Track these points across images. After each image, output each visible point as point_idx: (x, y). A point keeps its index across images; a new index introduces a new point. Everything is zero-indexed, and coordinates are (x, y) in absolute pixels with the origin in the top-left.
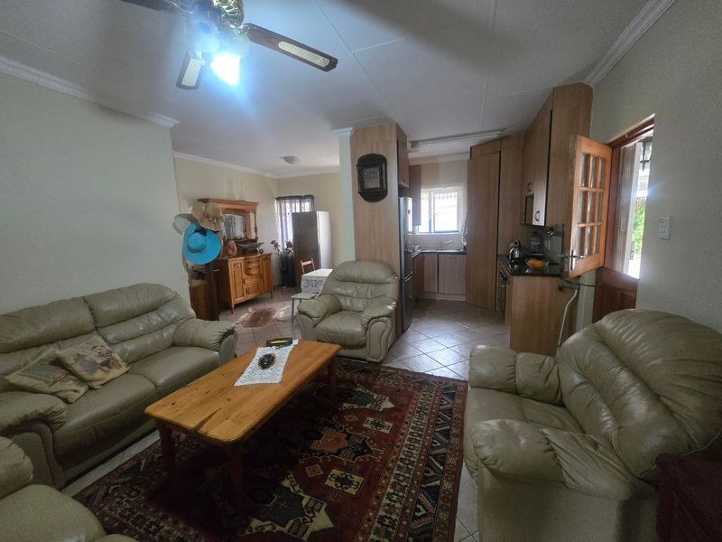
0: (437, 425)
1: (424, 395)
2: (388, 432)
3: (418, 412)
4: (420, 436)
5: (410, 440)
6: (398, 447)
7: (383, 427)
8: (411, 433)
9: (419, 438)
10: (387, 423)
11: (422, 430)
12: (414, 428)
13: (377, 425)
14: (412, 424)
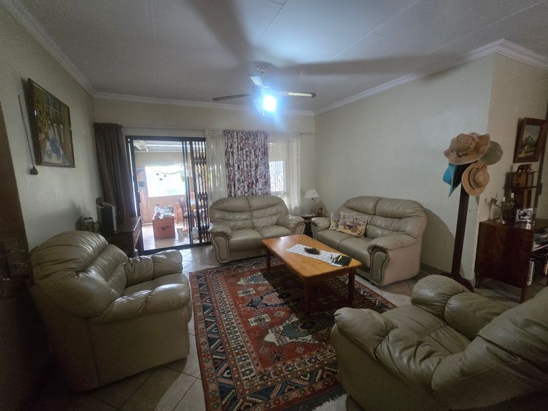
0: (221, 345)
1: (251, 371)
2: (249, 320)
3: (242, 347)
4: (228, 329)
5: (233, 323)
6: (236, 316)
7: (255, 321)
8: (234, 327)
9: (228, 327)
10: (255, 324)
11: (230, 334)
12: (236, 332)
13: (260, 320)
14: (239, 334)
